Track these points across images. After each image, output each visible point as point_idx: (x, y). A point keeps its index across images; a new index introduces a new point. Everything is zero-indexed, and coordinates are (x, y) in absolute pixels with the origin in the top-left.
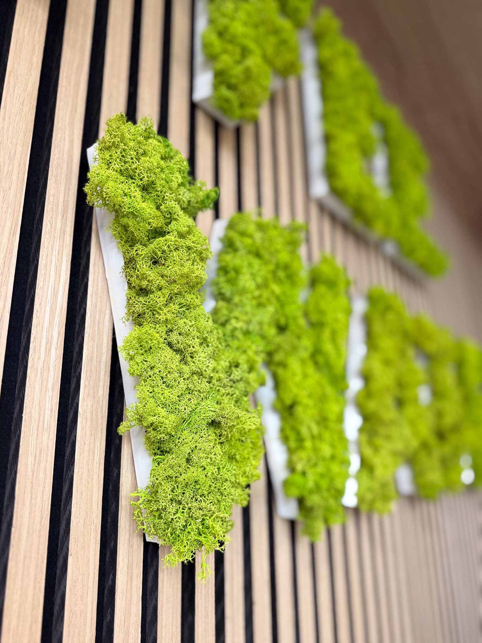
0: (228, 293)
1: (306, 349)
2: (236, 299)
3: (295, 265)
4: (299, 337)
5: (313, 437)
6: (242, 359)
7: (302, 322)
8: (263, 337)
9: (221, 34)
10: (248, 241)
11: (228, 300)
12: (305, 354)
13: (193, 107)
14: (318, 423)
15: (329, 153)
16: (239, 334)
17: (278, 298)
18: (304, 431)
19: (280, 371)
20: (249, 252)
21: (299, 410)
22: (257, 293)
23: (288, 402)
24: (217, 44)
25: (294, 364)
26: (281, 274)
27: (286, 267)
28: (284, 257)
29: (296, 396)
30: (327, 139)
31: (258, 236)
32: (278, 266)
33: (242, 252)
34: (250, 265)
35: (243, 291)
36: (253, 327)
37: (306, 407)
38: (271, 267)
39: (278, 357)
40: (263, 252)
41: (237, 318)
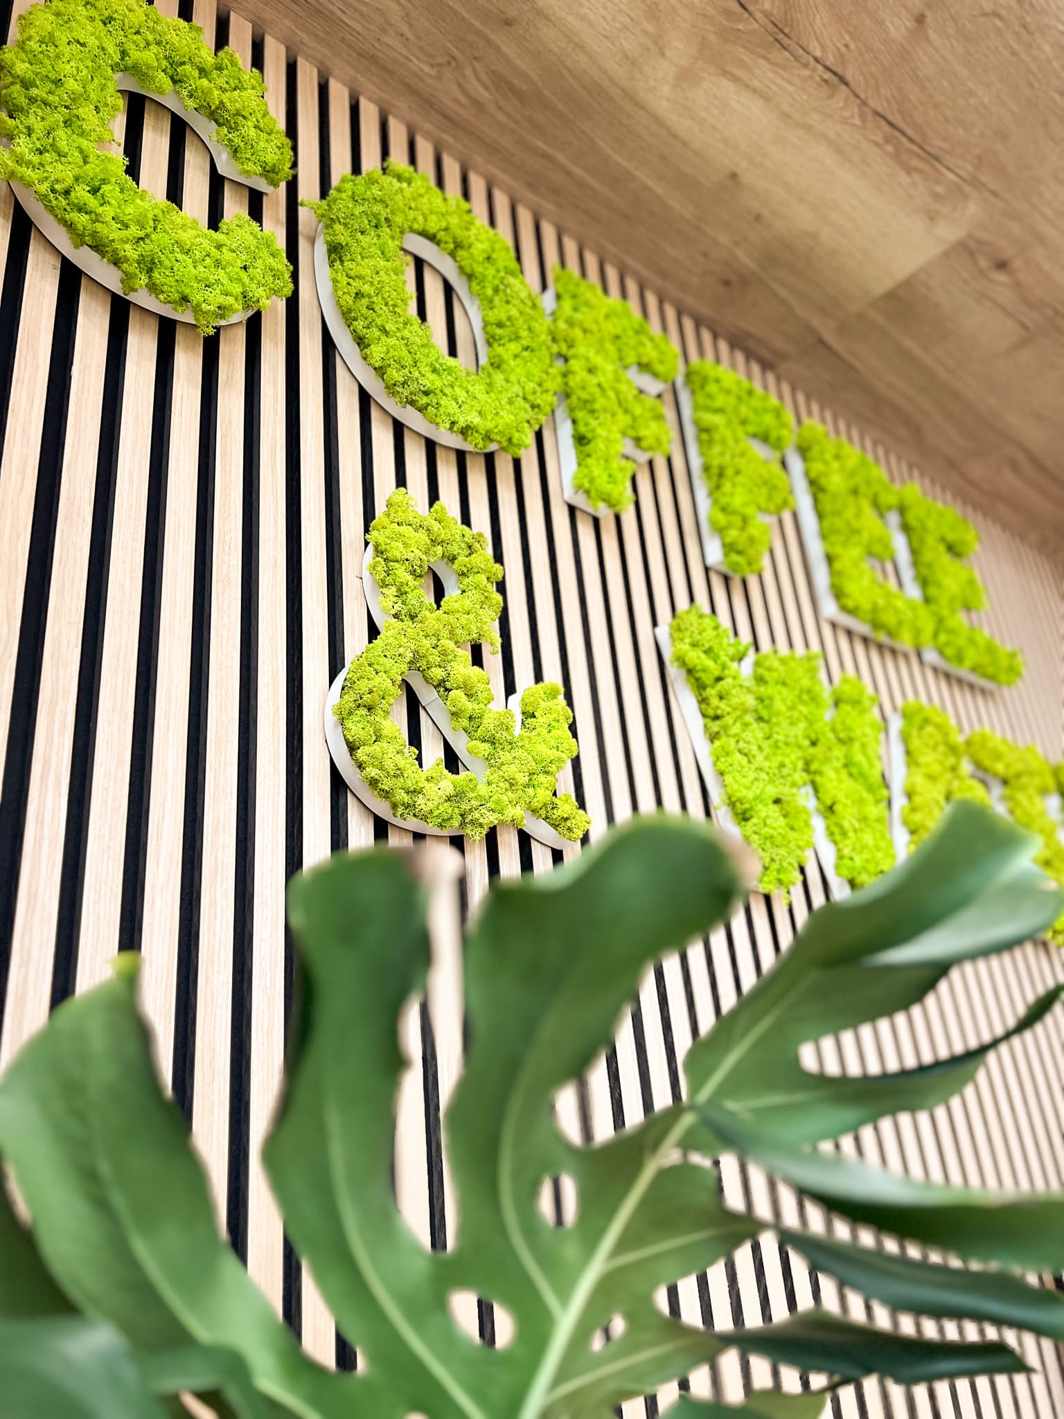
0: (766, 717)
1: (838, 759)
2: (774, 720)
3: (817, 688)
4: (830, 749)
5: (855, 831)
6: (787, 761)
7: (831, 736)
8: (799, 747)
9: (724, 509)
10: (775, 675)
11: (767, 722)
12: (838, 764)
13: (707, 570)
14: (859, 821)
15: (833, 573)
16: (780, 744)
17: (806, 718)
18: (846, 824)
19: (818, 779)
20: (777, 683)
21: (838, 808)
22: (789, 714)
23: (829, 802)
24: (722, 519)
25: (829, 772)
26: (805, 697)
27: (809, 691)
28: (806, 682)
29: (835, 796)
30: (830, 559)
31: (782, 669)
32: (801, 691)
33: (771, 684)
34: (780, 693)
35: (778, 714)
36: (792, 740)
37: (845, 806)
38: (797, 692)
39: (814, 767)
40: (789, 681)
41: (778, 733)
